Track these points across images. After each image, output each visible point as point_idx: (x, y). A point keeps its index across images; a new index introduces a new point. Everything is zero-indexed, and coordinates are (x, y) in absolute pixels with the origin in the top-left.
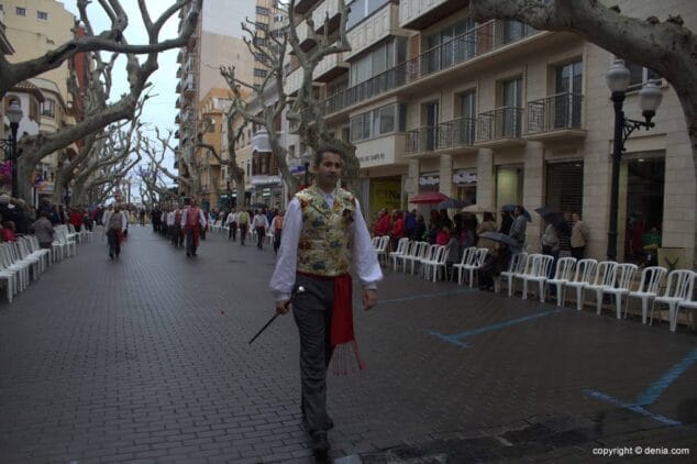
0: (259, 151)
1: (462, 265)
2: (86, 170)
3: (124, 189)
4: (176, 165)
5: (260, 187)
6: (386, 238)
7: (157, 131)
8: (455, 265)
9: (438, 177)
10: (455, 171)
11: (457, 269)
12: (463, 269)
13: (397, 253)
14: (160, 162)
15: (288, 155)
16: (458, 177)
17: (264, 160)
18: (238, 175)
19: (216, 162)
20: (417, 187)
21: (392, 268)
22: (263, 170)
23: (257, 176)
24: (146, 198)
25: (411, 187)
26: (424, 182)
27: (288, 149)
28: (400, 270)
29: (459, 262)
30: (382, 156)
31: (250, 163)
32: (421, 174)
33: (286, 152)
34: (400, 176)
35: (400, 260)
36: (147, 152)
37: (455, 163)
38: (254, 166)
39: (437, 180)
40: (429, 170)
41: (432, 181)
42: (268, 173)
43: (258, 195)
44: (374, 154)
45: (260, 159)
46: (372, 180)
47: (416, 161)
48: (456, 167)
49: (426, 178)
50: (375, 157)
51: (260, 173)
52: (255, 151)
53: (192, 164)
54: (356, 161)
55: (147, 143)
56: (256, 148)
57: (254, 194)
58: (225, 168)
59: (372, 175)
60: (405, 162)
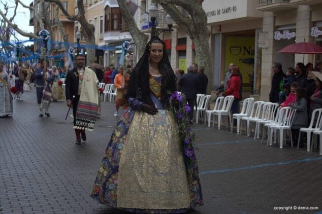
0: (111, 6)
1: (310, 129)
4: (32, 22)
5: (114, 44)
6: (231, 98)
8: (303, 129)
9: (294, 30)
10: (313, 24)
11: (305, 134)
12: (312, 133)
13: (242, 114)
14: (12, 19)
15: (139, 10)
16: (317, 30)
17: (115, 17)
18: (88, 31)
19: (65, 19)
20: (271, 42)
21: (235, 131)
22: (115, 27)
23: (109, 33)
25: (265, 42)
26: (279, 36)
27: (139, 4)
28: (244, 133)
29: (308, 126)
30: (234, 9)
31: (103, 19)
32: (276, 28)
33: (136, 7)
34: (254, 30)
35: (244, 122)
37: (313, 14)
38: (106, 22)
39: (293, 35)
40: (287, 23)
41: (288, 35)
42: (120, 29)
43: (111, 53)
44: (226, 7)
45: (112, 15)
46: (225, 35)
47: (270, 14)
48: (314, 19)
49: (282, 32)
50: (227, 11)
51: (113, 29)
52: (107, 6)
53: (44, 22)
54: (203, 16)
56: (108, 3)
57: (106, 52)
58: (79, 25)
59: (224, 30)
60: (259, 15)
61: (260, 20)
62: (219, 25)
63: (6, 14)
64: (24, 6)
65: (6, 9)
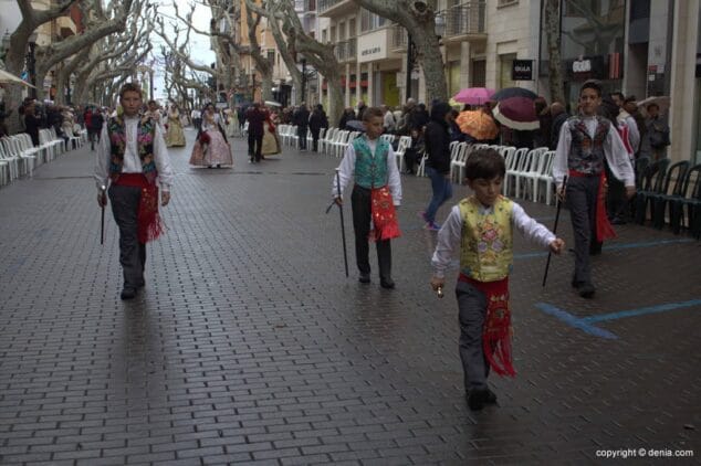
2: (87, 65)
3: (143, 81)
7: (176, 7)
24: (174, 93)
30: (379, 50)
34: (396, 70)
36: (163, 35)
44: (374, 47)
50: (375, 51)
55: (162, 25)
59: (381, 68)
60: (398, 56)
61: (400, 60)
62: (377, 64)
63: (176, 40)
64: (197, 32)
65: (177, 32)
